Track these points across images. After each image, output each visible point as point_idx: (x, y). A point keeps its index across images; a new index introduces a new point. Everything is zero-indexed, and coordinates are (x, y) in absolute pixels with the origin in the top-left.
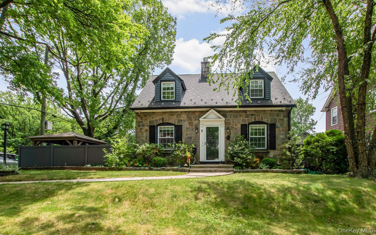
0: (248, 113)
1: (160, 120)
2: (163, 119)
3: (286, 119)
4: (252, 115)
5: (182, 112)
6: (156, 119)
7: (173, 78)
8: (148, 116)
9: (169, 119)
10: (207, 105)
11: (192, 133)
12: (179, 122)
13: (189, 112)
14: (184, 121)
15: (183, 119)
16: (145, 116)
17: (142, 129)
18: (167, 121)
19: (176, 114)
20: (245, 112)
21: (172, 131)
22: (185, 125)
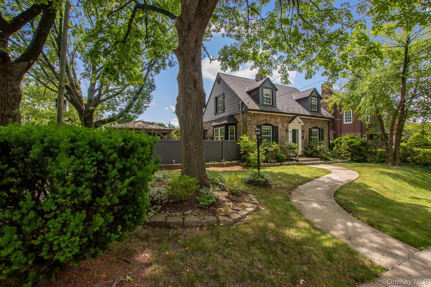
0: (312, 121)
1: (264, 121)
2: (266, 120)
3: (327, 127)
4: (314, 122)
5: (278, 116)
6: (261, 119)
7: (270, 87)
8: (256, 117)
9: (270, 121)
10: (295, 113)
11: (284, 133)
12: (276, 124)
13: (282, 116)
14: (279, 123)
15: (278, 121)
16: (254, 116)
17: (251, 127)
18: (268, 123)
19: (274, 117)
20: (310, 119)
21: (270, 130)
22: (280, 126)
